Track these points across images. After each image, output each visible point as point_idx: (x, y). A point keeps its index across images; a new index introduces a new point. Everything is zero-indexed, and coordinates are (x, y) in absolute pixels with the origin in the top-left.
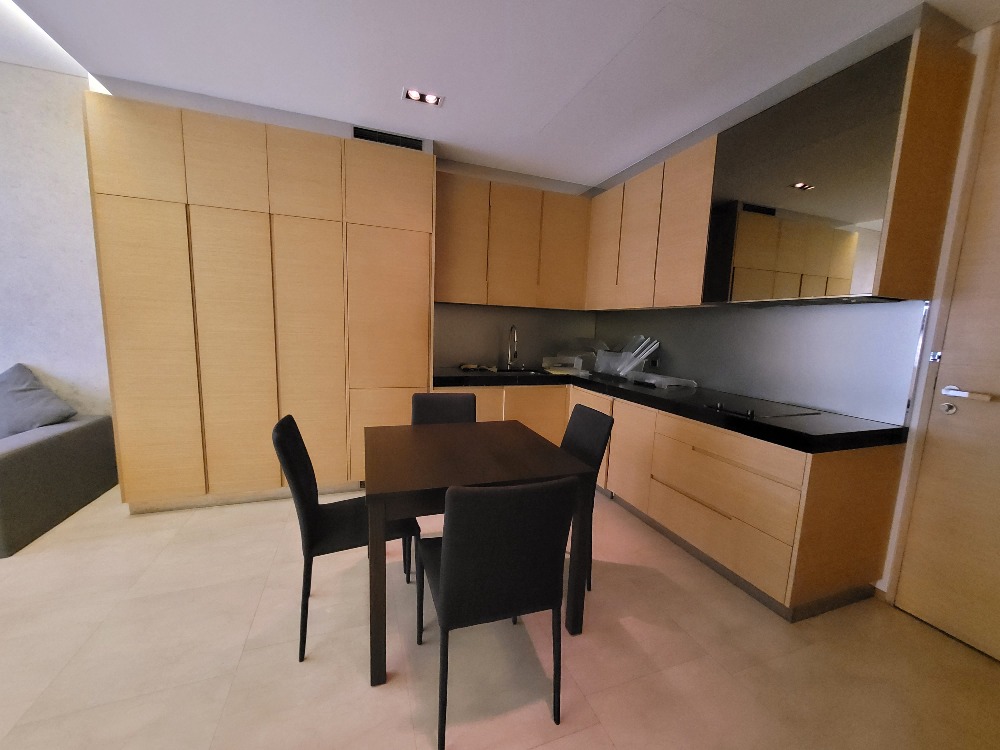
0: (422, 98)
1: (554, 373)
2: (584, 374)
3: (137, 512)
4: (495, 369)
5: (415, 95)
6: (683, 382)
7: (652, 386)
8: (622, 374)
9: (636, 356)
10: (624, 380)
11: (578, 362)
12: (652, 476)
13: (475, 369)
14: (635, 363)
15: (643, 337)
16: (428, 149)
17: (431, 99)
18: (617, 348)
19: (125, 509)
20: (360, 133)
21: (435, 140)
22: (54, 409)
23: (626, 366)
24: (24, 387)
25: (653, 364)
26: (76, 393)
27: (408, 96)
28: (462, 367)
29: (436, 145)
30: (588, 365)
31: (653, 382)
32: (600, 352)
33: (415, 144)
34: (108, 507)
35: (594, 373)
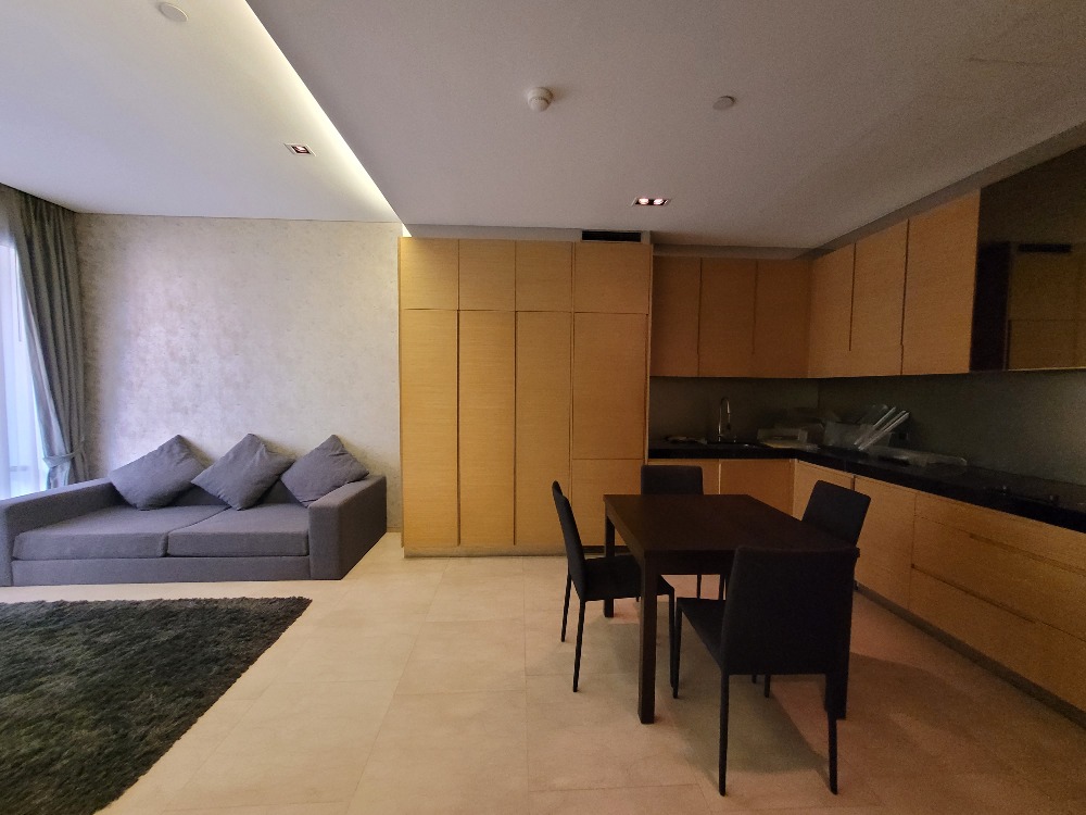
0: (651, 202)
1: (774, 446)
2: (809, 447)
3: (410, 556)
4: (703, 442)
5: (644, 201)
6: (945, 459)
7: (905, 463)
8: (861, 448)
9: (878, 429)
10: (864, 455)
11: (802, 435)
12: (913, 566)
13: (683, 442)
14: (878, 436)
15: (885, 407)
16: (645, 240)
17: (658, 202)
18: (852, 419)
19: (401, 553)
20: (588, 235)
21: (653, 229)
22: (355, 470)
23: (866, 441)
24: (338, 452)
25: (901, 437)
26: (366, 457)
27: (638, 203)
28: (671, 439)
29: (652, 233)
30: (815, 438)
31: (904, 458)
32: (830, 424)
33: (634, 237)
34: (388, 549)
35: (823, 447)
